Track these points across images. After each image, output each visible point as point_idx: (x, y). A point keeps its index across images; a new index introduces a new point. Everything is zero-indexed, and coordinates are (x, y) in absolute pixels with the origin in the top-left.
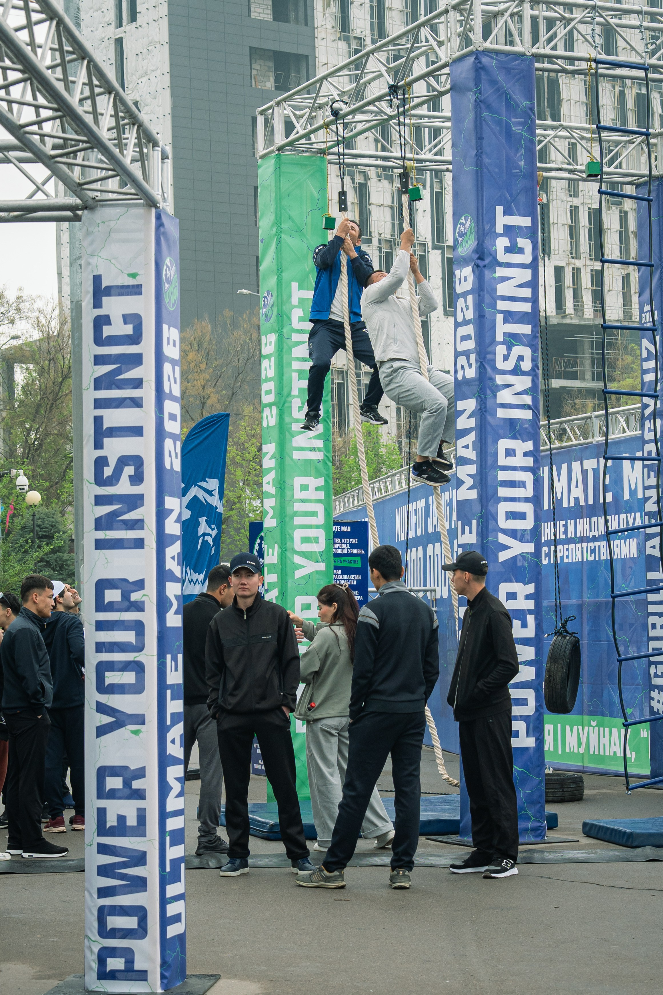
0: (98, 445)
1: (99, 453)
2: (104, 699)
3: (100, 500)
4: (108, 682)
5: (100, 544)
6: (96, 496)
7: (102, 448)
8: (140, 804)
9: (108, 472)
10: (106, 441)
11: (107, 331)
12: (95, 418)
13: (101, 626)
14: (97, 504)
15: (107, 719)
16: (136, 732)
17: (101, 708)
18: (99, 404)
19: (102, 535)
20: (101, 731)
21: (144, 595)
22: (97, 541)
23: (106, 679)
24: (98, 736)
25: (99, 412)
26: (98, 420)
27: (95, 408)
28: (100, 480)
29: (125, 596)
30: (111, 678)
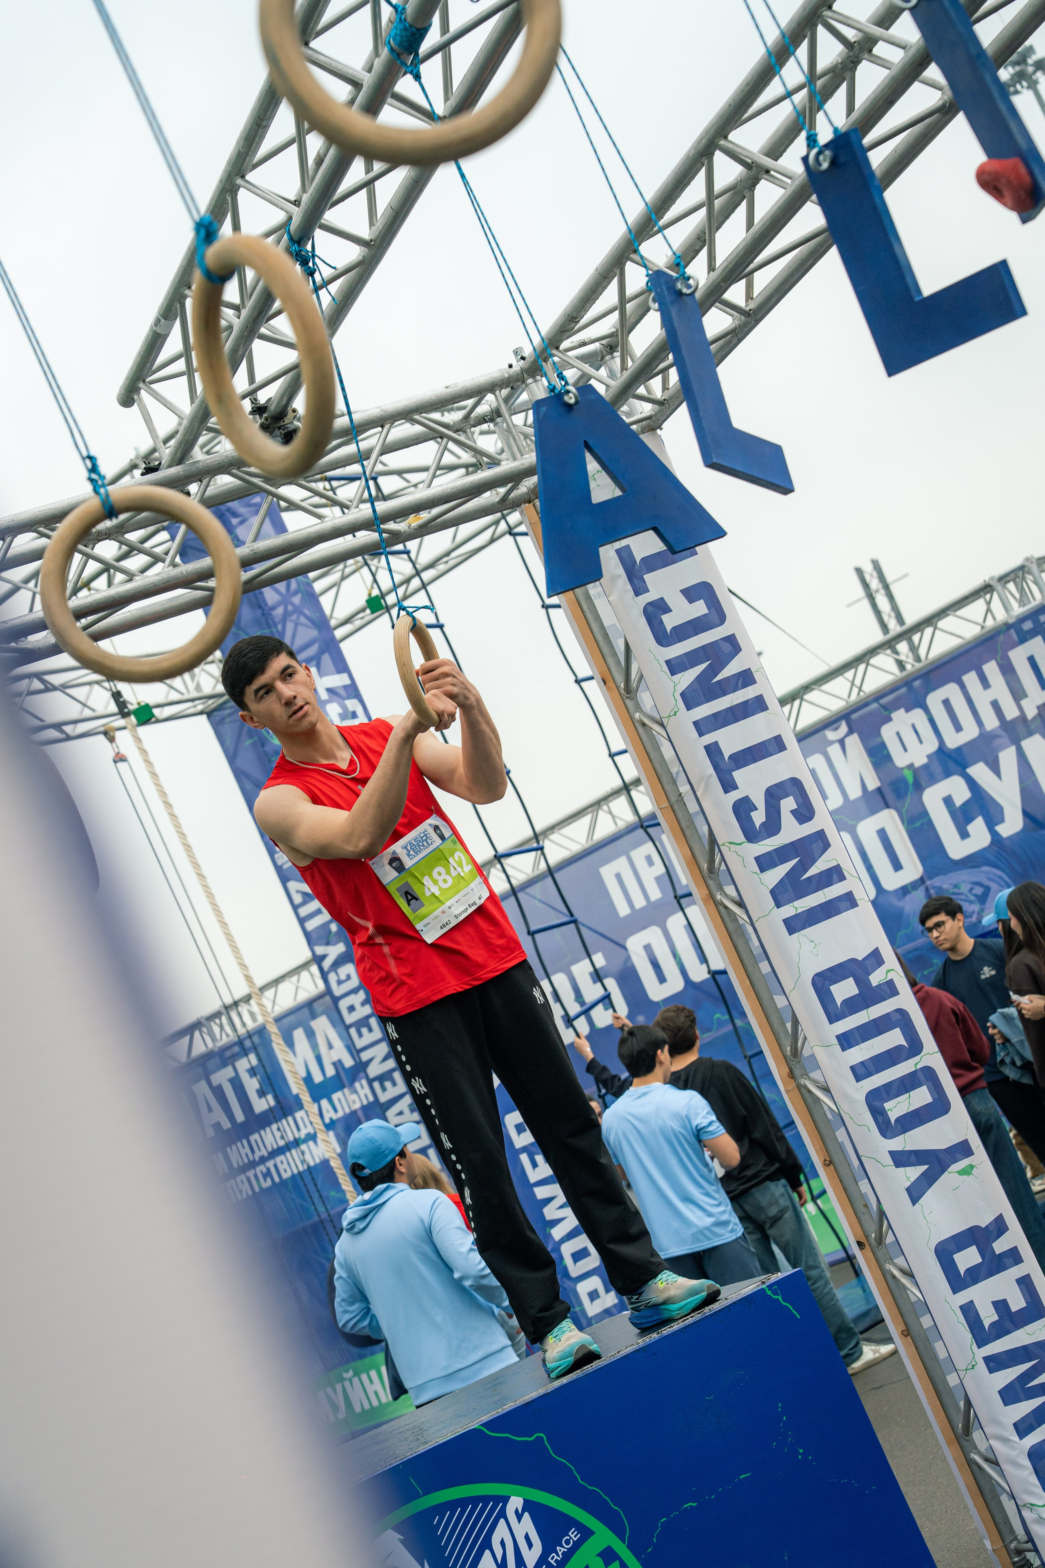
0: (729, 786)
1: (735, 796)
2: (899, 1143)
3: (765, 863)
4: (893, 1116)
5: (793, 925)
6: (757, 859)
7: (735, 787)
8: (1016, 1272)
9: (759, 817)
10: (737, 775)
11: (669, 622)
12: (708, 748)
13: (846, 1041)
14: (762, 869)
15: (914, 1172)
16: (967, 1171)
17: (901, 1159)
18: (701, 727)
19: (788, 911)
20: (915, 1193)
21: (888, 971)
22: (786, 922)
23: (889, 1113)
24: (914, 1201)
25: (709, 739)
26: (713, 751)
27: (701, 734)
28: (751, 835)
29: (862, 982)
30: (896, 1108)
